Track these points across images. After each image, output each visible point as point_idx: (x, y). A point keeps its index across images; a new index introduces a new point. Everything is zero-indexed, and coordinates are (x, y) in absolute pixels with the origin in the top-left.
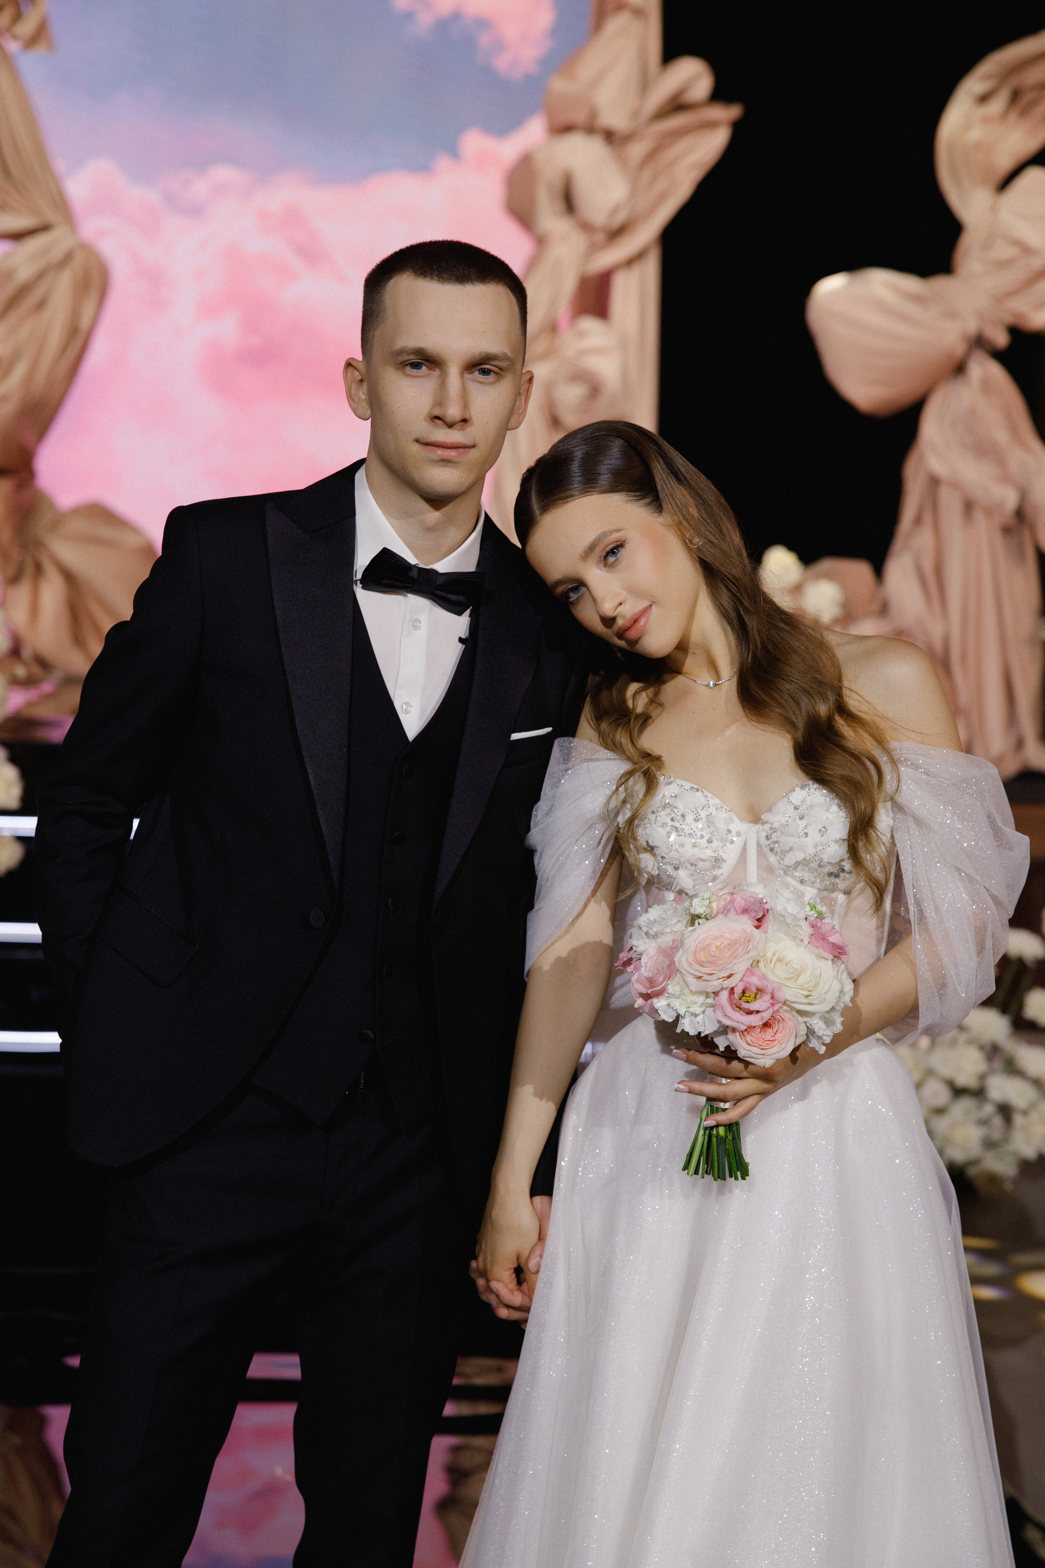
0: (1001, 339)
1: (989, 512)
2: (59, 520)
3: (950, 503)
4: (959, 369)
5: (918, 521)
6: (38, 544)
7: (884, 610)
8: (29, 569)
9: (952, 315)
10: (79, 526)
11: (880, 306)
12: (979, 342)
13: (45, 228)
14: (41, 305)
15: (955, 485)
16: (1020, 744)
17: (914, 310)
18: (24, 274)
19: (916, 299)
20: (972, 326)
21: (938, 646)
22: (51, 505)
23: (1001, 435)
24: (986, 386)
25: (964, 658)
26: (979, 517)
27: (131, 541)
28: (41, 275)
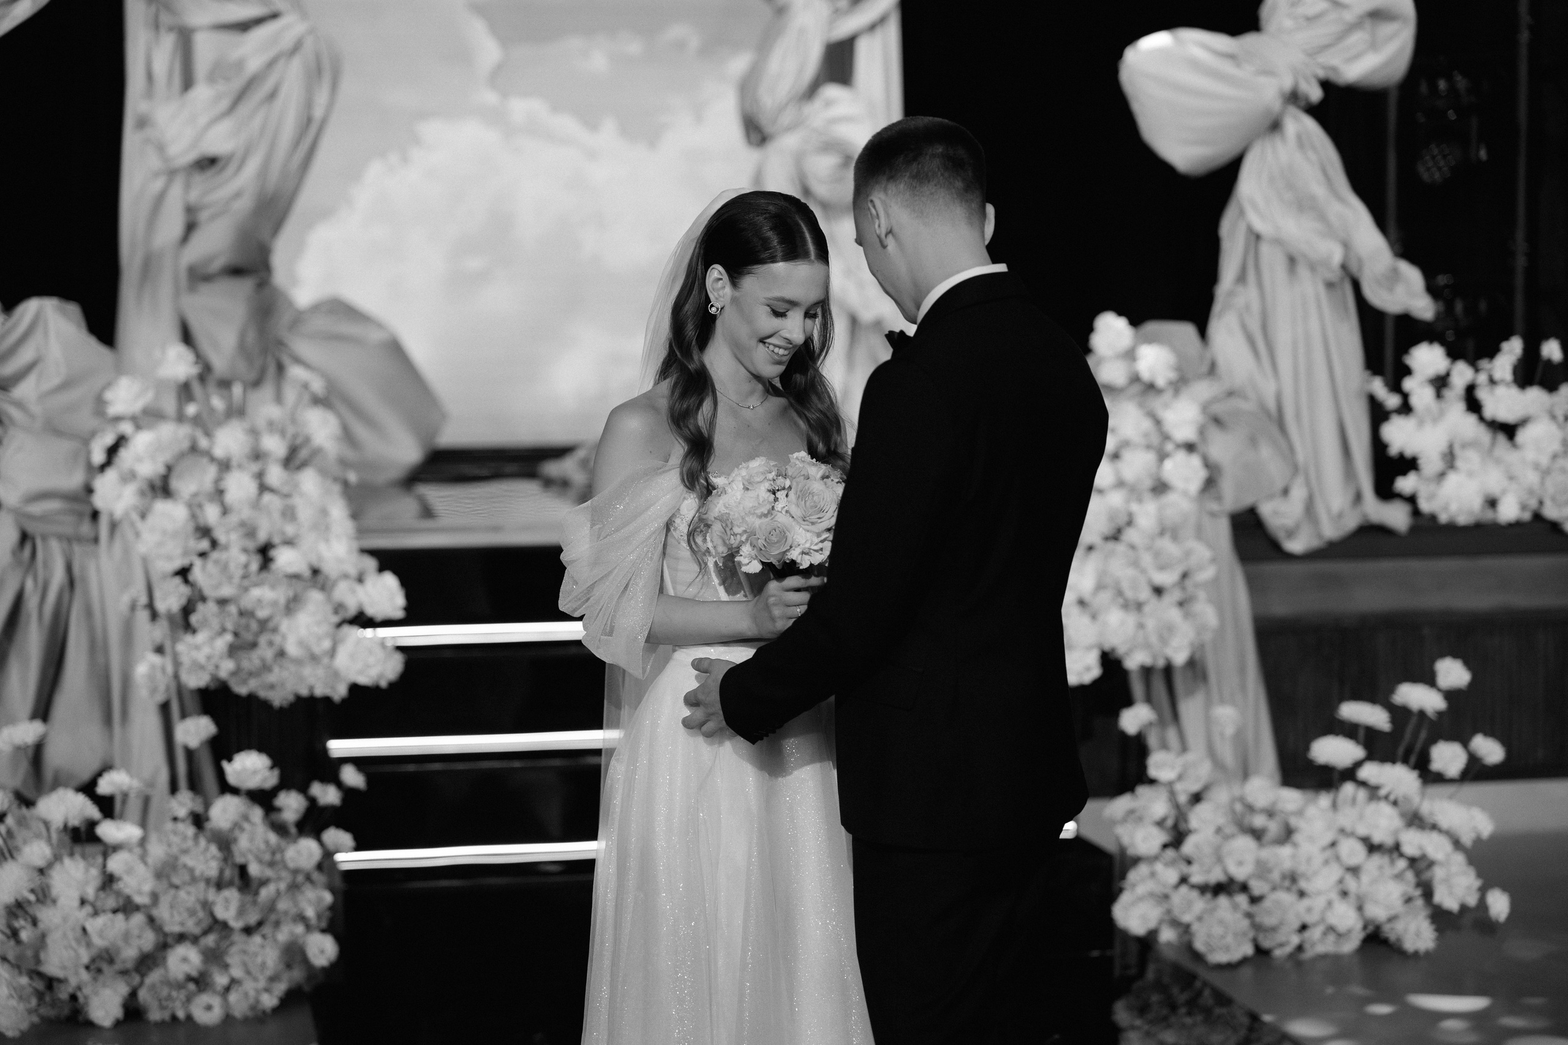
0: (1316, 94)
1: (1313, 267)
2: (299, 318)
3: (1272, 259)
4: (1275, 126)
5: (1242, 278)
6: (280, 344)
7: (1212, 369)
8: (272, 369)
9: (1268, 72)
10: (320, 323)
11: (1195, 65)
12: (1293, 97)
13: (274, 16)
14: (272, 95)
15: (1278, 242)
16: (1358, 498)
17: (1227, 67)
18: (254, 65)
19: (1231, 57)
20: (1287, 84)
21: (1271, 405)
22: (290, 304)
23: (1319, 190)
24: (1301, 142)
25: (1298, 416)
26: (1303, 271)
27: (375, 336)
28: (271, 64)
